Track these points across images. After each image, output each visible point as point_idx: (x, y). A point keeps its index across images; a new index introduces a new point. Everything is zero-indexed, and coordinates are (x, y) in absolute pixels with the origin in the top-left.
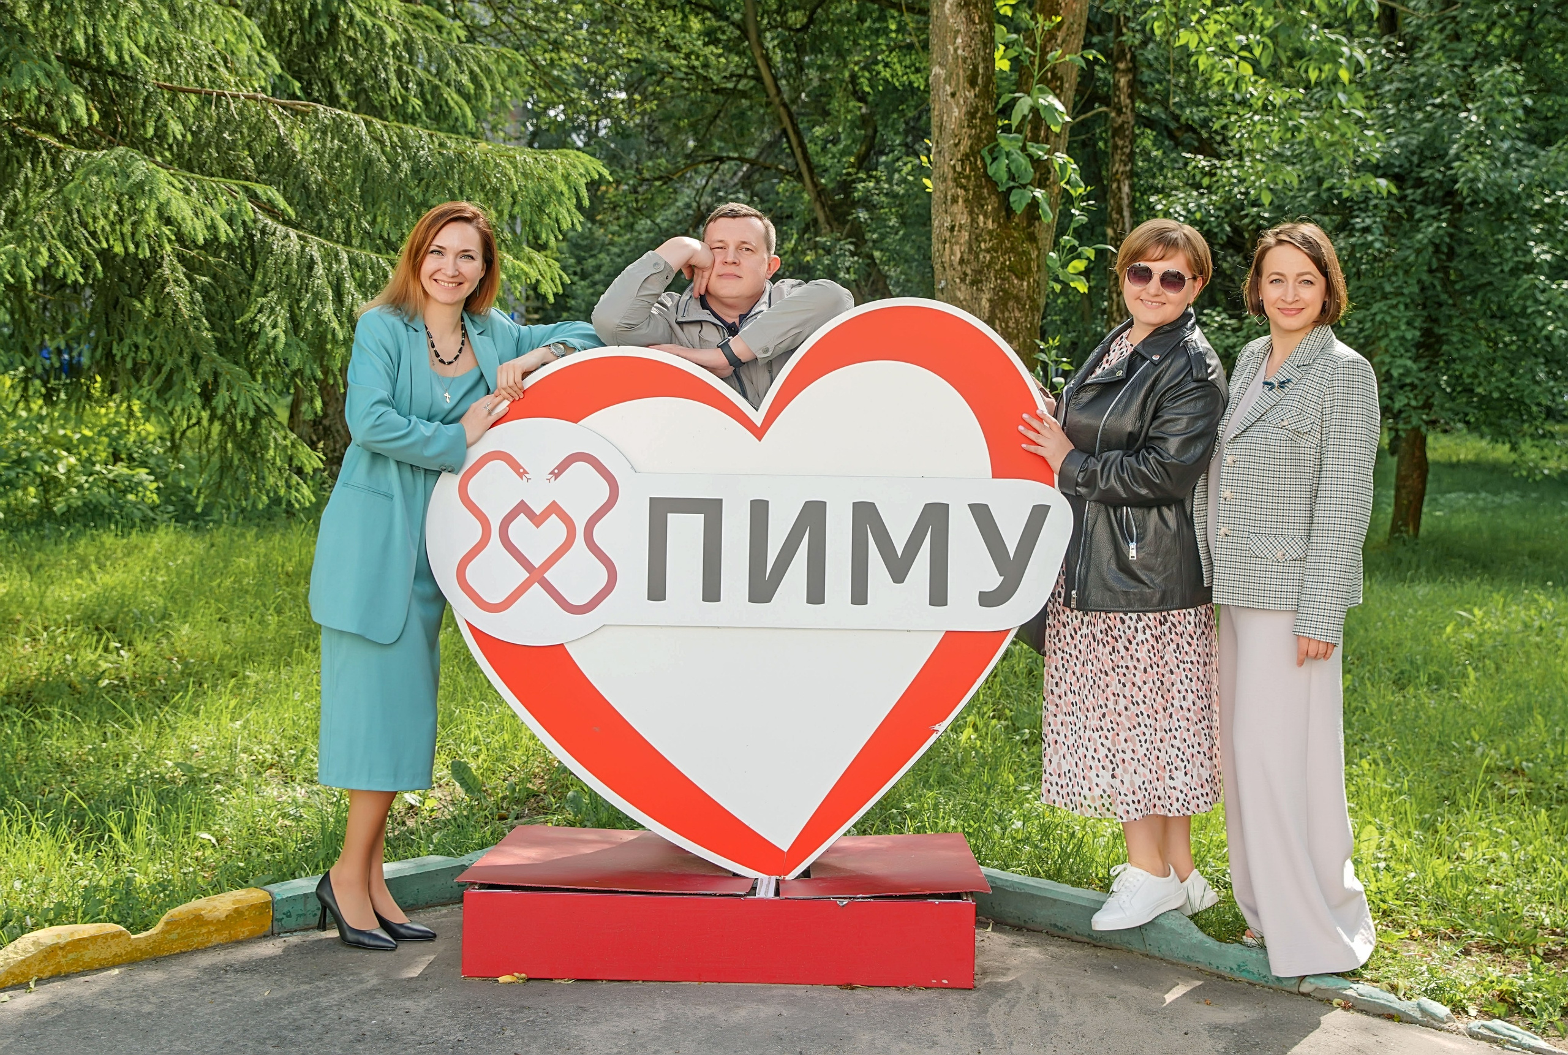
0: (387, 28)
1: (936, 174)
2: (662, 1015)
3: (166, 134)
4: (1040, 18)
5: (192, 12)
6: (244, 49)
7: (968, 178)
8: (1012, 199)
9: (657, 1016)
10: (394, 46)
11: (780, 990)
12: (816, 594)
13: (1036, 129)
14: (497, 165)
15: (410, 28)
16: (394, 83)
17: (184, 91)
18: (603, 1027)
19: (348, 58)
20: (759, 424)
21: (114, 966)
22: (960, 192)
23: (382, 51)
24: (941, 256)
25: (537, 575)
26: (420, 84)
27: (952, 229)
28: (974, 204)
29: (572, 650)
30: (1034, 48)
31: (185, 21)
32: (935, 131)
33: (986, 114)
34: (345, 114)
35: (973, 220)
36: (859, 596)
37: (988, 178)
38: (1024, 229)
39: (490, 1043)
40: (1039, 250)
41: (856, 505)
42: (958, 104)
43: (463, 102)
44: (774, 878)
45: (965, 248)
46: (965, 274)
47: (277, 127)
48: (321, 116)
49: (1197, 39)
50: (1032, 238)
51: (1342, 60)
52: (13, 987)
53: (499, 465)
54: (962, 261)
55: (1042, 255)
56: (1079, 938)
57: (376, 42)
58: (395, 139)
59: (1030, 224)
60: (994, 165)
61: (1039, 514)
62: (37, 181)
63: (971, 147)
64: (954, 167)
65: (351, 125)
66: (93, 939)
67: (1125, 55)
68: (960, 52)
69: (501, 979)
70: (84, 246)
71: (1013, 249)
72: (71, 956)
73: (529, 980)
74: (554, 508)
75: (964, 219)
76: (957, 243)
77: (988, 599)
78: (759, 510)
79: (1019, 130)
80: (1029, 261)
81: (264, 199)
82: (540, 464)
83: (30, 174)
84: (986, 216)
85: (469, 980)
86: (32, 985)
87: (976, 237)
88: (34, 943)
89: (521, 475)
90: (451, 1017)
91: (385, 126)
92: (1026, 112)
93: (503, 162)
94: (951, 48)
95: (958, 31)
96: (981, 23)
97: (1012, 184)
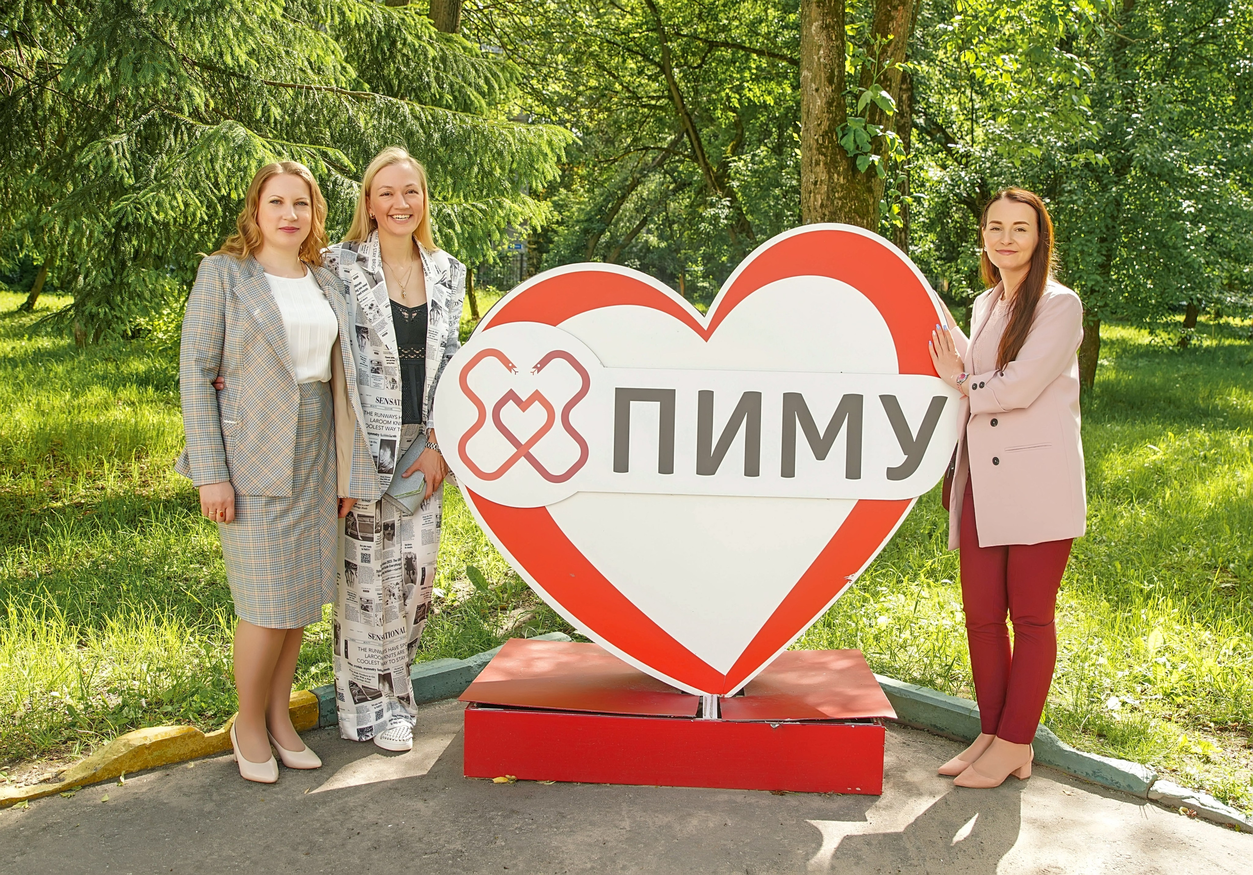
0: (429, 47)
1: (804, 145)
2: (627, 824)
3: (269, 116)
4: (879, 36)
5: (294, 34)
6: (330, 61)
7: (827, 148)
8: (857, 163)
9: (623, 824)
10: (434, 59)
11: (723, 795)
12: (752, 468)
13: (872, 115)
14: (500, 134)
15: (444, 47)
16: (434, 84)
17: (284, 86)
18: (579, 837)
19: (403, 69)
20: (706, 328)
21: (192, 759)
22: (822, 158)
23: (426, 63)
24: (807, 202)
25: (523, 450)
26: (451, 86)
27: (815, 183)
28: (831, 166)
29: (552, 512)
30: (875, 59)
31: (290, 41)
32: (804, 116)
33: (839, 104)
34: (394, 100)
35: (830, 177)
36: (788, 470)
37: (841, 147)
38: (864, 184)
39: (484, 854)
40: (875, 198)
41: (787, 396)
42: (820, 97)
43: (480, 97)
44: (715, 696)
45: (824, 197)
46: (824, 215)
47: (347, 110)
48: (378, 102)
49: (975, 57)
50: (870, 190)
51: (1075, 72)
52: (109, 781)
53: (491, 360)
54: (822, 206)
55: (876, 202)
56: (955, 737)
57: (422, 57)
58: (430, 118)
59: (869, 181)
60: (845, 138)
61: (938, 404)
62: (178, 148)
63: (829, 127)
64: (817, 140)
65: (398, 108)
66: (173, 740)
67: (906, 80)
68: (822, 60)
69: (496, 780)
70: (209, 193)
71: (857, 198)
72: (155, 753)
73: (518, 781)
74: (537, 396)
75: (824, 177)
76: (819, 193)
77: (894, 474)
78: (706, 399)
79: (862, 115)
80: (867, 206)
81: (333, 158)
82: (525, 360)
83: (173, 144)
84: (839, 174)
85: (470, 779)
86: (122, 779)
87: (832, 190)
88: (125, 745)
89: (510, 369)
90: (453, 822)
91: (422, 108)
92: (869, 101)
93: (505, 132)
94: (816, 57)
95: (821, 46)
96: (837, 40)
97: (857, 152)
